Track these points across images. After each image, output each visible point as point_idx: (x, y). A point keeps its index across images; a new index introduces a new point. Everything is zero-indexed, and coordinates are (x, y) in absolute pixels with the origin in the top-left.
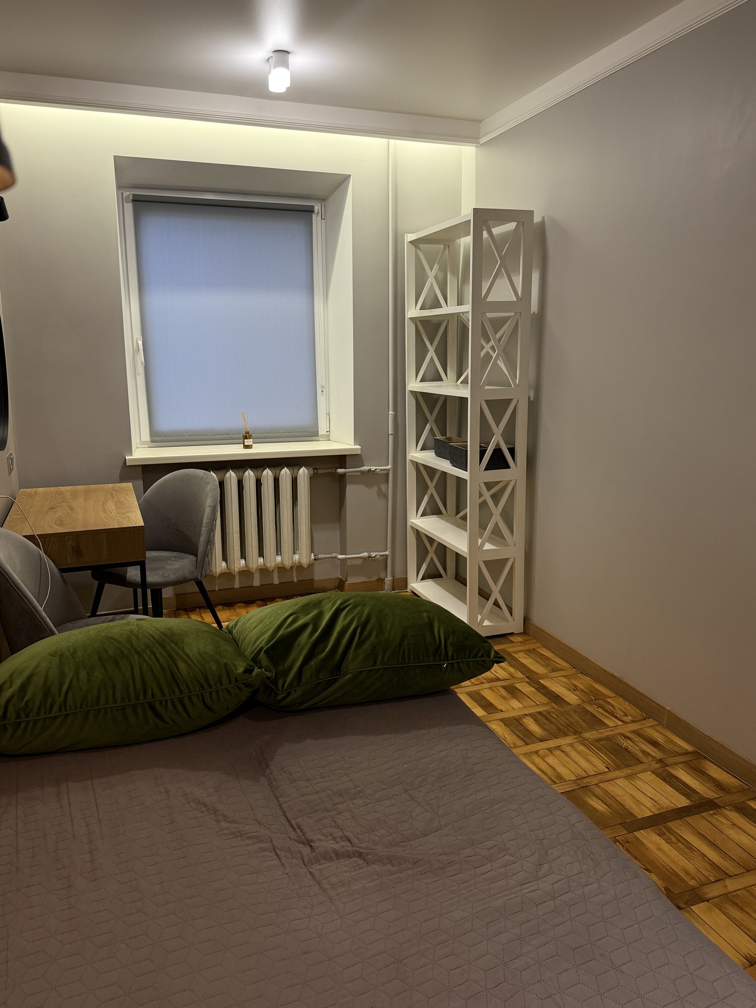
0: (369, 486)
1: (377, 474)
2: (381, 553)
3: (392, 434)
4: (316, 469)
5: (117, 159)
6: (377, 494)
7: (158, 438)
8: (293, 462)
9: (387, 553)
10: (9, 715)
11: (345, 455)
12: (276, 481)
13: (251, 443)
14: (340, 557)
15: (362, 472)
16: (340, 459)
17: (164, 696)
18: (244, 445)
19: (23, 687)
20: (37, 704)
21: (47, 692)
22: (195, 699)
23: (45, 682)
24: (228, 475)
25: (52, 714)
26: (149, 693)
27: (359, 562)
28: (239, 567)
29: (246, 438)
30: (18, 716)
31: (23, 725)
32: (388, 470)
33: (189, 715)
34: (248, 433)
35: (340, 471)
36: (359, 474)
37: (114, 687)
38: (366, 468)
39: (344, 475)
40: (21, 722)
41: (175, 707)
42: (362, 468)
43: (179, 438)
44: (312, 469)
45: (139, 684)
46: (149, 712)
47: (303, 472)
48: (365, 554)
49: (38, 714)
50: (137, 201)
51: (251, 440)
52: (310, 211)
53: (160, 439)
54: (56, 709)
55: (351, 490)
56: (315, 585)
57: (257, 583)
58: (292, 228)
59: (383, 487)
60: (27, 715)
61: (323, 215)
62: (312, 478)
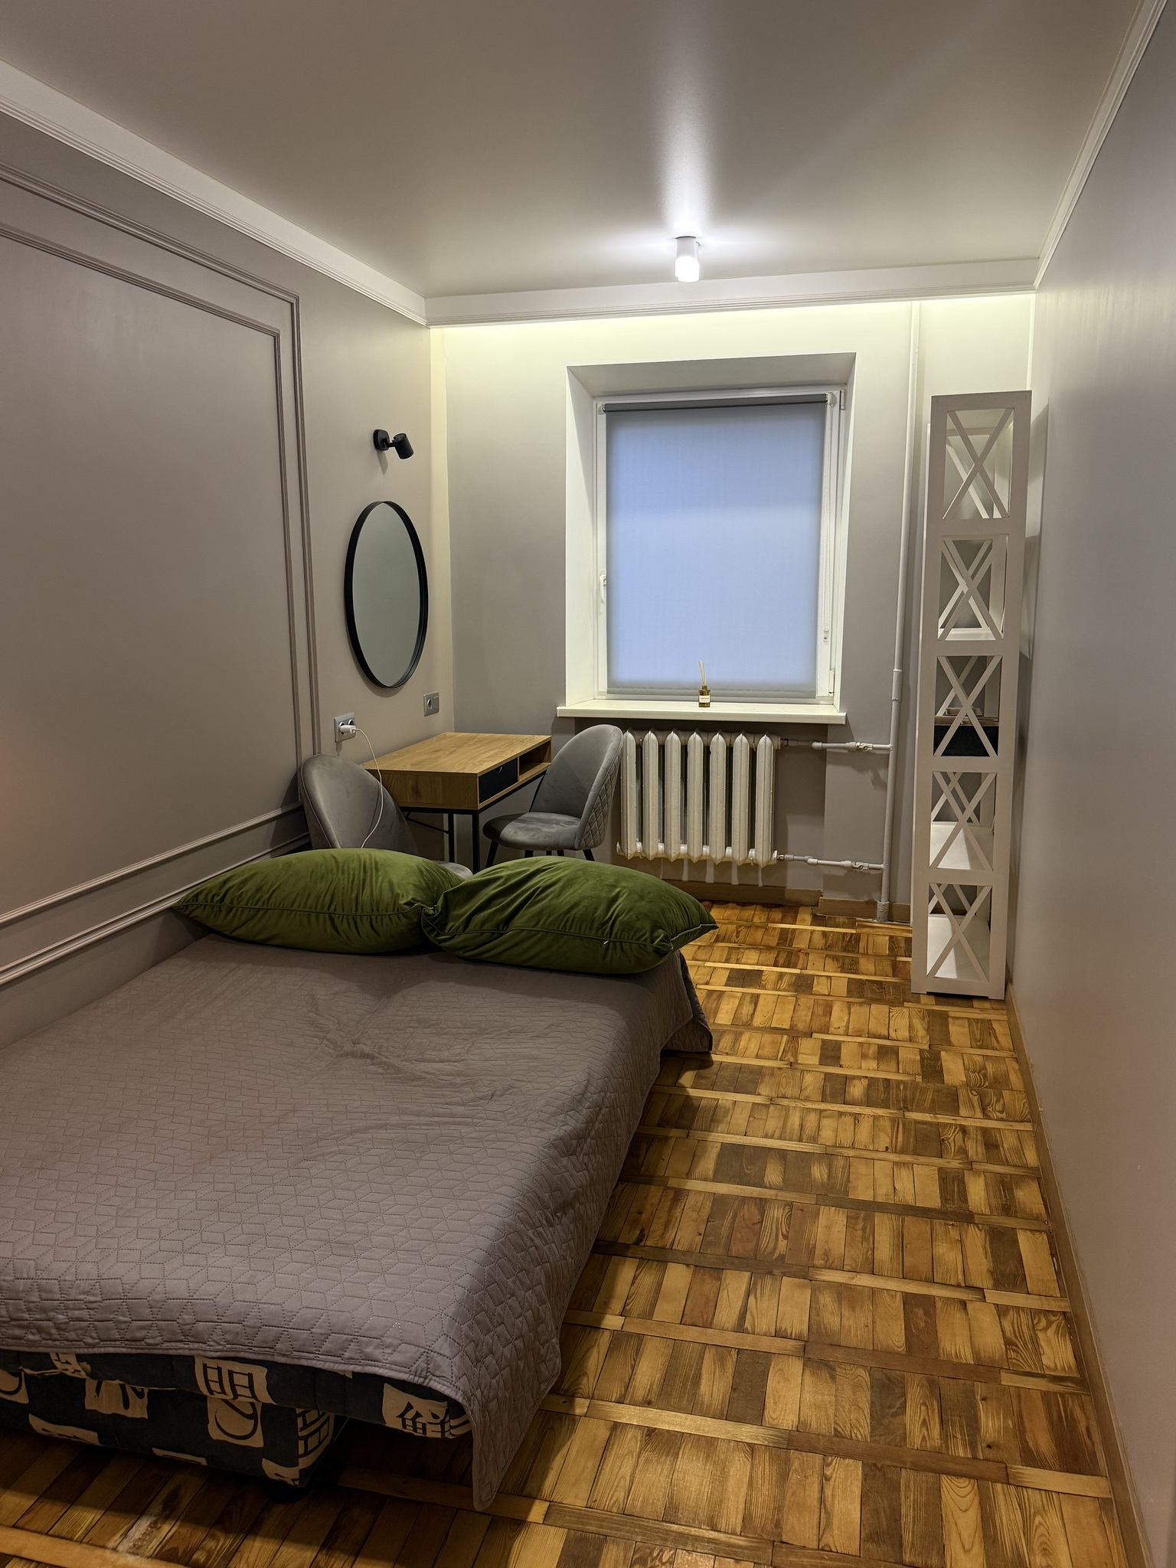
0: (860, 769)
1: (869, 752)
2: (871, 865)
3: (895, 700)
4: (786, 740)
5: (572, 370)
6: (873, 782)
7: (616, 689)
8: (754, 728)
9: (882, 866)
10: (226, 900)
11: (827, 724)
12: (730, 750)
13: (708, 701)
14: (811, 860)
15: (851, 750)
16: (820, 730)
17: (343, 911)
18: (700, 703)
19: (244, 882)
20: (249, 895)
21: (259, 889)
22: (365, 918)
23: (262, 881)
24: (669, 737)
25: (256, 907)
26: (333, 907)
27: (842, 873)
28: (677, 853)
29: (702, 694)
30: (232, 902)
31: (234, 909)
32: (888, 749)
33: (359, 933)
34: (705, 687)
35: (816, 745)
36: (846, 751)
37: (309, 895)
38: (852, 744)
39: (823, 751)
40: (232, 908)
41: (349, 923)
42: (847, 744)
43: (638, 690)
44: (779, 739)
45: (328, 898)
46: (328, 923)
47: (765, 742)
48: (848, 863)
49: (247, 904)
50: (610, 410)
51: (709, 697)
52: (821, 401)
53: (617, 690)
54: (260, 903)
55: (834, 774)
56: (787, 895)
57: (710, 878)
58: (799, 426)
59: (882, 773)
60: (239, 903)
61: (842, 404)
62: (778, 754)
